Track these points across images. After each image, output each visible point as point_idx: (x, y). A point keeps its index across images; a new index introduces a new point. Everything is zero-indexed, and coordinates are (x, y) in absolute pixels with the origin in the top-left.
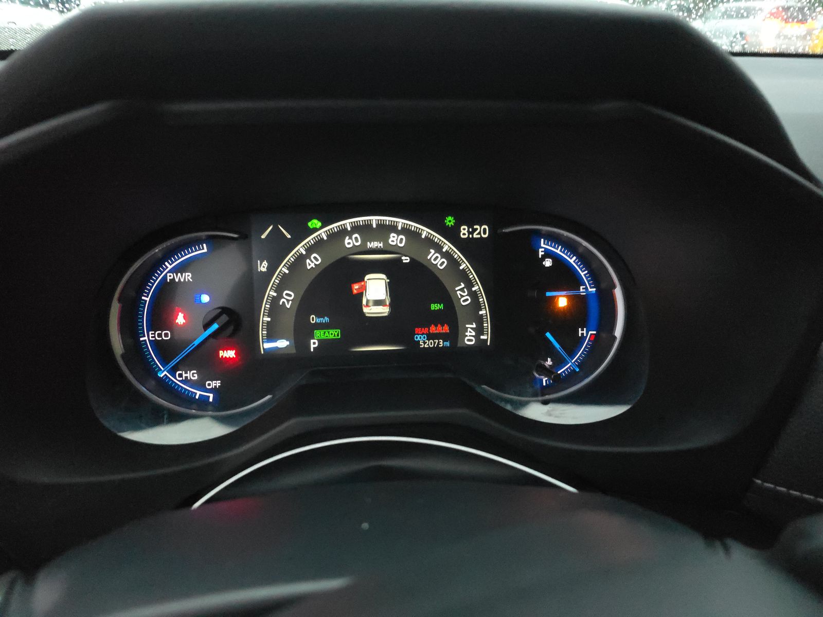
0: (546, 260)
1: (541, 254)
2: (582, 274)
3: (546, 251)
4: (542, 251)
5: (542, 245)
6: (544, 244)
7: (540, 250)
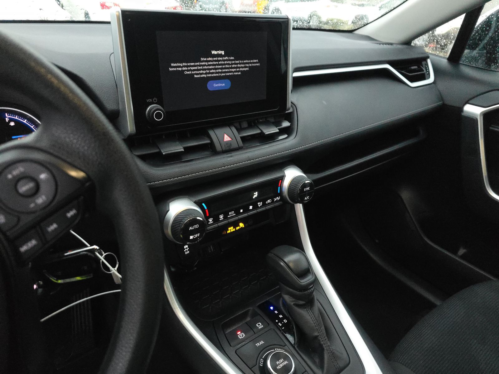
0: (11, 122)
1: (7, 120)
2: (32, 127)
3: (10, 118)
4: (7, 119)
5: (7, 116)
6: (8, 115)
7: (6, 118)
